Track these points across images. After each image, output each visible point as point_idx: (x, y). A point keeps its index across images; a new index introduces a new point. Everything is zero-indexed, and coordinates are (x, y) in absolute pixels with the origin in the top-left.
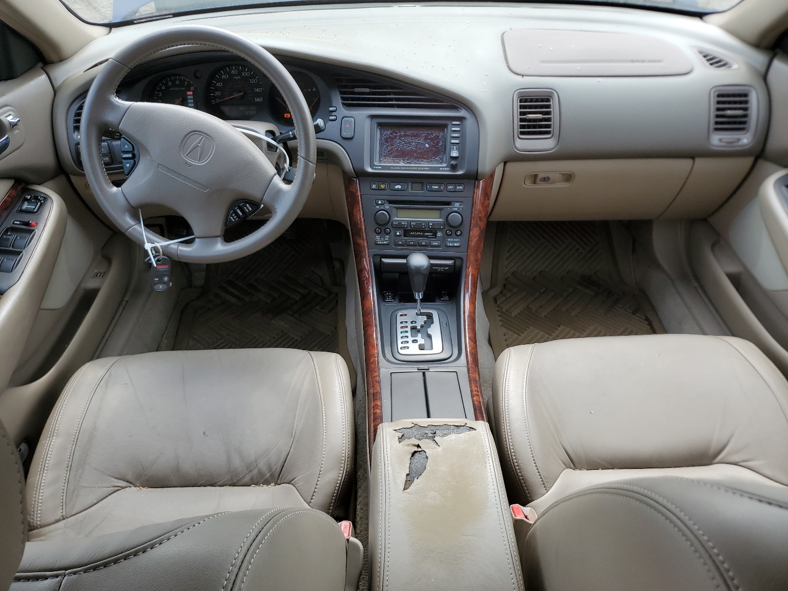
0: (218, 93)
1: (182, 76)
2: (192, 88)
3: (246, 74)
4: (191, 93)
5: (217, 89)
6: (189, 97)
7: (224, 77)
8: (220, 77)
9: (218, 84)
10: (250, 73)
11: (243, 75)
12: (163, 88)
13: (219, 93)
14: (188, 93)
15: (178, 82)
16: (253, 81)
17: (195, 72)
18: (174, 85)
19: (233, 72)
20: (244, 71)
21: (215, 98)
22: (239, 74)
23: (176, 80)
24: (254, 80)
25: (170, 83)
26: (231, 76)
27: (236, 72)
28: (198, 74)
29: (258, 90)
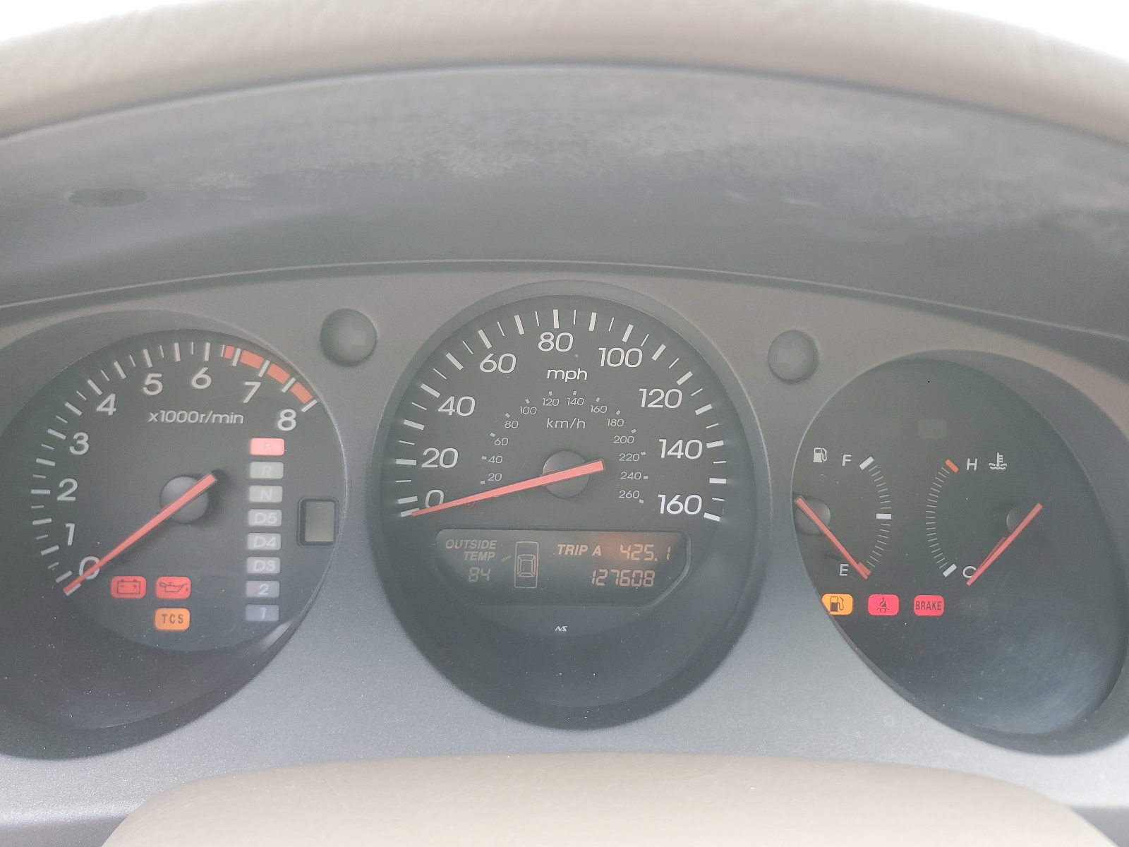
0: (440, 458)
1: (236, 341)
2: (287, 419)
3: (624, 357)
4: (275, 446)
5: (443, 430)
6: (259, 470)
7: (491, 365)
8: (470, 363)
9: (451, 407)
10: (648, 352)
11: (605, 357)
12: (108, 406)
13: (448, 457)
14: (260, 446)
15: (201, 379)
16: (656, 399)
17: (331, 323)
18: (177, 394)
19: (548, 342)
20: (613, 340)
21: (422, 481)
22: (585, 353)
23: (193, 363)
24: (665, 396)
25: (153, 383)
26: (534, 362)
27: (564, 342)
28: (351, 340)
29: (680, 450)
